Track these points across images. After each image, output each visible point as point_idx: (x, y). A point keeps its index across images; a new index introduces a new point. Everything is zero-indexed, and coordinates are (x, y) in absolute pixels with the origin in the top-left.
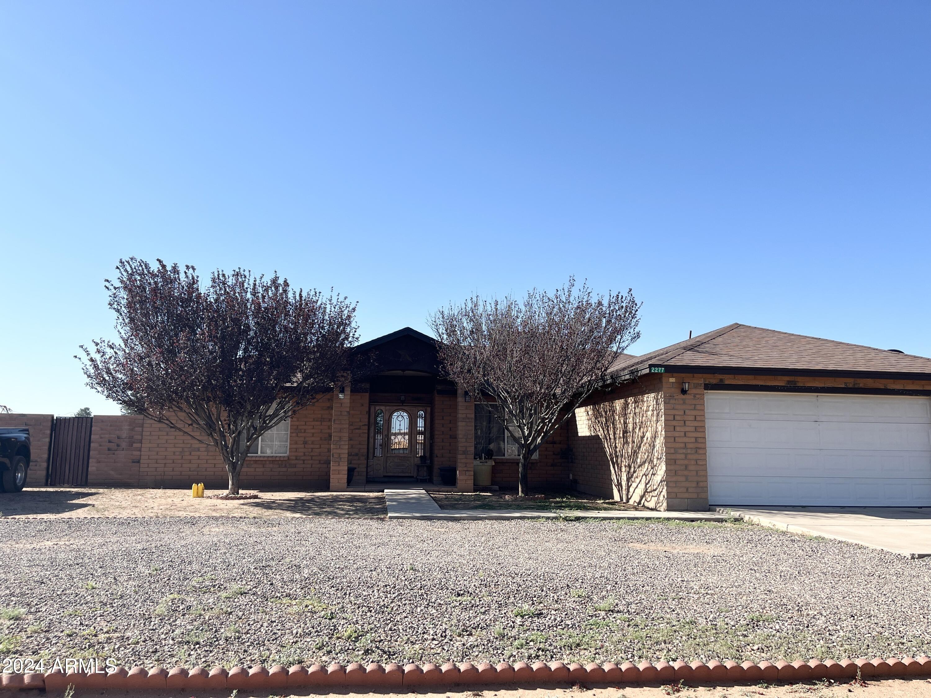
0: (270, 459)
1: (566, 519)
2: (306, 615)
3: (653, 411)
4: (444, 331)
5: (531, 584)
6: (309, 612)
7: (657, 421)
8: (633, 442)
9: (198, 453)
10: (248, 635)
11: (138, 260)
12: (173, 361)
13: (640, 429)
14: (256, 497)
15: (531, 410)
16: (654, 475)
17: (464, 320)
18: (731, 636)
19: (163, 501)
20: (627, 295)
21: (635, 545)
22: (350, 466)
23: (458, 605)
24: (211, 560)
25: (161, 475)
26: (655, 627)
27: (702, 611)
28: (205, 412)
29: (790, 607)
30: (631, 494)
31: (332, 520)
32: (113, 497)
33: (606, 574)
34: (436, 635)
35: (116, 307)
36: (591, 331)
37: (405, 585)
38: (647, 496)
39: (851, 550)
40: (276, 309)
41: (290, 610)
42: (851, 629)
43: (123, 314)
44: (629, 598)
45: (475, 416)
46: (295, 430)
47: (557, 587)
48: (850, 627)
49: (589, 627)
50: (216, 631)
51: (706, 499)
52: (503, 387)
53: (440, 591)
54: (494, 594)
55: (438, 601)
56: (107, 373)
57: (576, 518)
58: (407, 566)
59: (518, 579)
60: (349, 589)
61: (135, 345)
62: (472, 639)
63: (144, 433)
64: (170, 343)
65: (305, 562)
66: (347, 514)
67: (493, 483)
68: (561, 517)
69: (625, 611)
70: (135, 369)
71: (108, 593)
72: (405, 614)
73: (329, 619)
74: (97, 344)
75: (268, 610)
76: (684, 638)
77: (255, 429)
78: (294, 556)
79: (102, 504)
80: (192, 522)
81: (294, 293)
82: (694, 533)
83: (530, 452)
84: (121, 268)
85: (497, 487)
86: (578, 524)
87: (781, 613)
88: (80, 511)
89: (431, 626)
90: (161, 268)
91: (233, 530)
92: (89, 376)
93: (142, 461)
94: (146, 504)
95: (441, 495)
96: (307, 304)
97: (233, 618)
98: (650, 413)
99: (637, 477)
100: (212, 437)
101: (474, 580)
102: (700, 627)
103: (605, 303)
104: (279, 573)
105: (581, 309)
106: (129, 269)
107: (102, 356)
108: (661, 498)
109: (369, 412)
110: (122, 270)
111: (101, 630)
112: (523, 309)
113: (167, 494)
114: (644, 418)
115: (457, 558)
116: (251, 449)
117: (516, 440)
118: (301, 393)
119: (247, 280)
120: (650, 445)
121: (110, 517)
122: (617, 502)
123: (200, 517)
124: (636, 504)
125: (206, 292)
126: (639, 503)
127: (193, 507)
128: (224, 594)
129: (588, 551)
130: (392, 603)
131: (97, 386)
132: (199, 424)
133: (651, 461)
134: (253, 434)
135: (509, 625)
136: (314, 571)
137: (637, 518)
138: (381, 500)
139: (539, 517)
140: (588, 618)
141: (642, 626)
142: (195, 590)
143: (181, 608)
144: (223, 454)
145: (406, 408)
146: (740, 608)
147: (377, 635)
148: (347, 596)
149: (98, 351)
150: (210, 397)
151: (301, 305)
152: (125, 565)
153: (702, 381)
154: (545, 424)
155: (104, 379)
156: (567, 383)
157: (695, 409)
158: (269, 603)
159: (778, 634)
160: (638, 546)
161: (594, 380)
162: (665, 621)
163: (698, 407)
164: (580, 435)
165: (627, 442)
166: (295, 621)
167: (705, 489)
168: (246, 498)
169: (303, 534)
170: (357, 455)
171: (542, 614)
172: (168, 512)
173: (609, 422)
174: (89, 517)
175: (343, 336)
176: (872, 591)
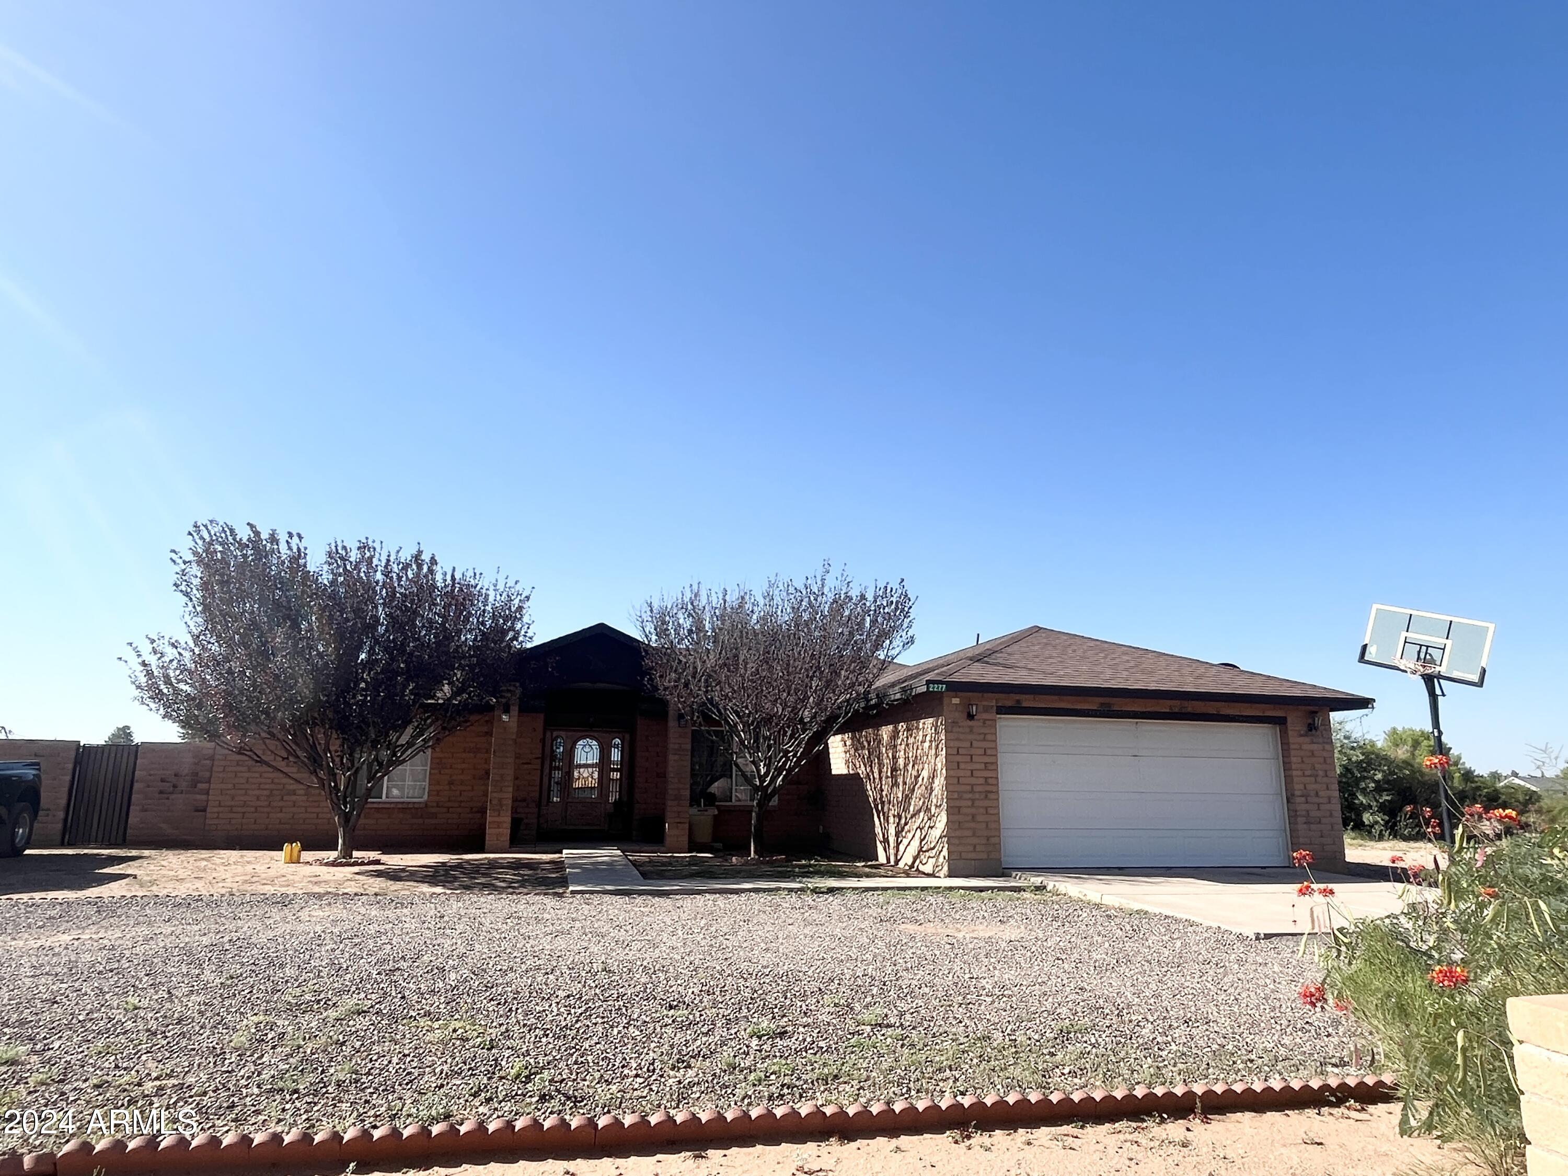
0: (400, 806)
1: (816, 891)
2: (454, 1044)
3: (931, 741)
4: (652, 630)
5: (770, 988)
6: (458, 1039)
7: (937, 756)
8: (905, 783)
9: (294, 798)
10: (370, 1077)
11: (221, 523)
12: (265, 668)
13: (913, 766)
14: (377, 862)
15: (770, 740)
16: (932, 828)
17: (680, 615)
18: (1035, 1055)
19: (240, 869)
20: (898, 586)
21: (908, 926)
22: (515, 816)
23: (670, 1022)
24: (312, 961)
25: (237, 829)
26: (937, 1047)
27: (997, 1021)
28: (308, 740)
29: (1107, 1011)
30: (900, 853)
31: (490, 897)
32: (163, 863)
33: (870, 970)
34: (641, 1069)
35: (184, 589)
36: (851, 634)
37: (596, 994)
38: (922, 857)
39: (1181, 927)
40: (417, 595)
41: (429, 1037)
42: (1185, 1041)
43: (194, 599)
44: (901, 1005)
45: (692, 747)
46: (438, 766)
47: (805, 991)
48: (1183, 1037)
49: (849, 1049)
50: (323, 1072)
51: (999, 860)
52: (732, 709)
53: (645, 1003)
54: (720, 1005)
55: (643, 1017)
56: (166, 683)
57: (828, 889)
58: (597, 966)
59: (752, 982)
60: (515, 1002)
61: (209, 643)
62: (691, 1073)
63: (215, 769)
64: (261, 641)
65: (451, 962)
66: (510, 888)
67: (715, 838)
68: (809, 888)
69: (898, 1024)
70: (208, 677)
71: (158, 1015)
72: (595, 1039)
73: (488, 1049)
74: (153, 641)
75: (398, 1037)
76: (975, 1061)
77: (380, 764)
78: (435, 952)
79: (148, 875)
80: (284, 902)
81: (445, 574)
82: (984, 907)
83: (767, 797)
84: (195, 534)
85: (719, 845)
86: (831, 898)
87: (1097, 1020)
88: (114, 885)
89: (634, 1055)
90: (252, 535)
91: (345, 914)
92: (138, 687)
93: (208, 810)
94: (214, 875)
95: (643, 857)
96: (461, 590)
97: (347, 1050)
98: (927, 745)
99: (909, 831)
100: (317, 776)
101: (691, 985)
102: (995, 1044)
103: (870, 596)
104: (414, 980)
105: (838, 604)
106: (206, 536)
107: (159, 659)
108: (941, 859)
109: (543, 741)
110: (196, 537)
111: (149, 1075)
112: (762, 602)
113: (246, 859)
114: (919, 751)
115: (667, 951)
116: (373, 794)
117: (748, 780)
118: (448, 715)
119: (377, 555)
120: (926, 788)
121: (160, 895)
122: (882, 865)
123: (295, 894)
124: (907, 868)
125: (317, 570)
126: (912, 866)
127: (284, 879)
128: (332, 1014)
129: (846, 938)
130: (577, 1022)
131: (148, 701)
132: (298, 757)
133: (928, 810)
134: (377, 772)
135: (742, 1051)
136: (465, 976)
137: (910, 888)
138: (559, 866)
139: (778, 889)
140: (849, 1036)
141: (920, 1046)
142: (290, 1007)
143: (270, 1036)
144: (332, 800)
145: (596, 734)
146: (1045, 1014)
147: (558, 1072)
148: (514, 1013)
149: (155, 651)
150: (316, 718)
151: (453, 591)
152: (184, 970)
153: (994, 703)
154: (788, 759)
155: (160, 691)
156: (818, 704)
157: (984, 740)
158: (400, 1026)
159: (1094, 1050)
160: (911, 928)
161: (855, 699)
162: (950, 1037)
163: (989, 737)
164: (834, 772)
165: (895, 784)
166: (439, 1054)
167: (997, 847)
168: (363, 864)
169: (446, 918)
170: (524, 800)
171: (786, 1032)
172: (247, 887)
173: (873, 756)
174: (129, 895)
175: (511, 634)
176: (1209, 985)
